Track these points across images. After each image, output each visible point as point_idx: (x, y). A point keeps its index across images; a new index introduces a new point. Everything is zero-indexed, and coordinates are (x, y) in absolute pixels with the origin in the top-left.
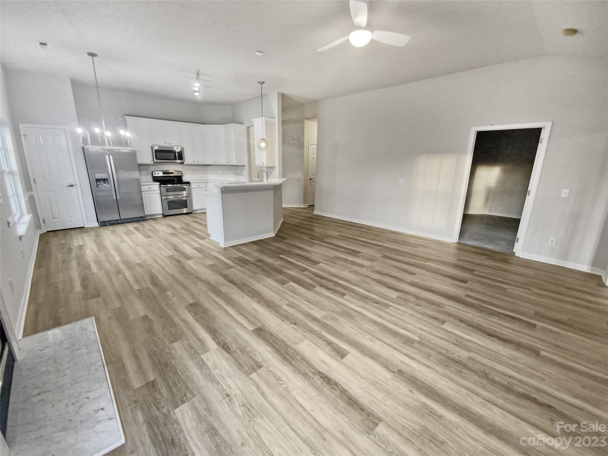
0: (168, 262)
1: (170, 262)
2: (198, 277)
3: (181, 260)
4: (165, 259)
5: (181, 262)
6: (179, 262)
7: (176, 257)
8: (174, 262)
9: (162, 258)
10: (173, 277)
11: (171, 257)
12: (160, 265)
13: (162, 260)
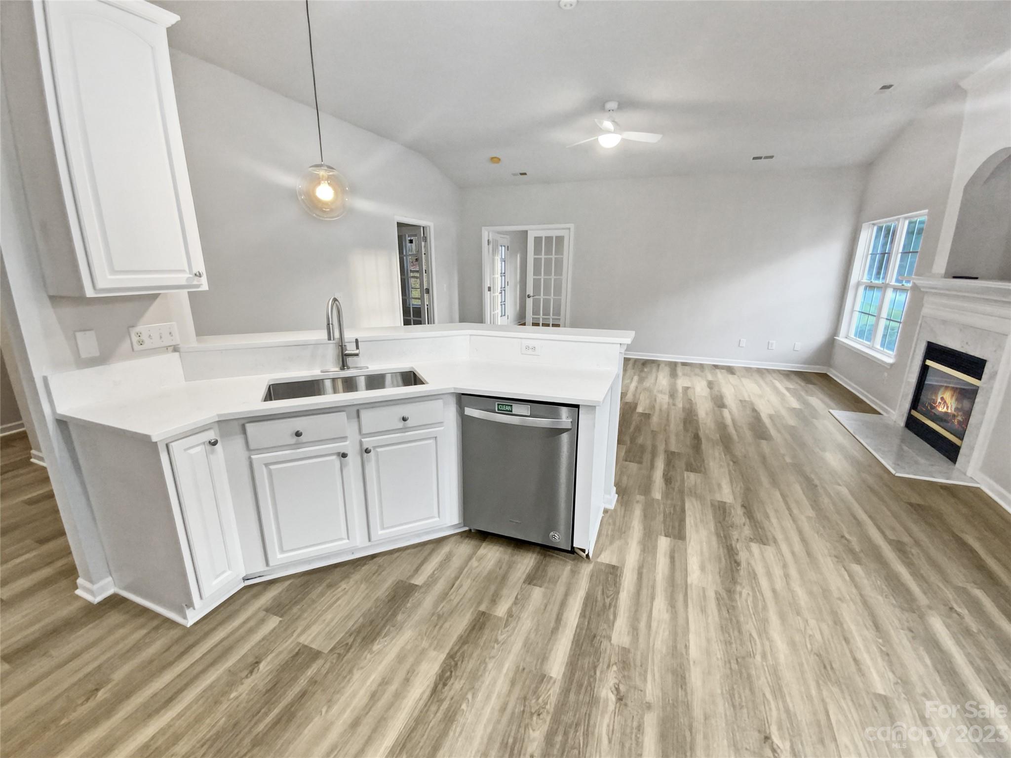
0: (774, 521)
1: (767, 517)
2: (734, 462)
3: (740, 511)
4: (780, 537)
5: (743, 506)
6: (749, 513)
7: (747, 531)
8: (759, 516)
9: (784, 547)
10: (774, 482)
11: (761, 537)
12: (794, 520)
13: (787, 539)
